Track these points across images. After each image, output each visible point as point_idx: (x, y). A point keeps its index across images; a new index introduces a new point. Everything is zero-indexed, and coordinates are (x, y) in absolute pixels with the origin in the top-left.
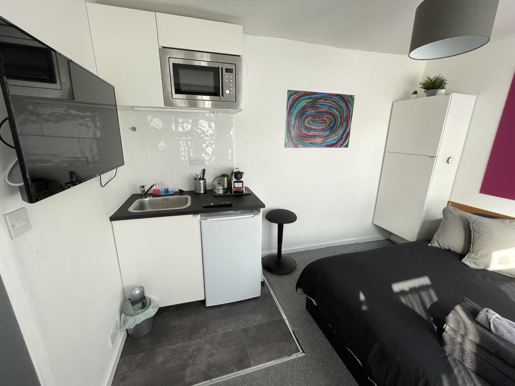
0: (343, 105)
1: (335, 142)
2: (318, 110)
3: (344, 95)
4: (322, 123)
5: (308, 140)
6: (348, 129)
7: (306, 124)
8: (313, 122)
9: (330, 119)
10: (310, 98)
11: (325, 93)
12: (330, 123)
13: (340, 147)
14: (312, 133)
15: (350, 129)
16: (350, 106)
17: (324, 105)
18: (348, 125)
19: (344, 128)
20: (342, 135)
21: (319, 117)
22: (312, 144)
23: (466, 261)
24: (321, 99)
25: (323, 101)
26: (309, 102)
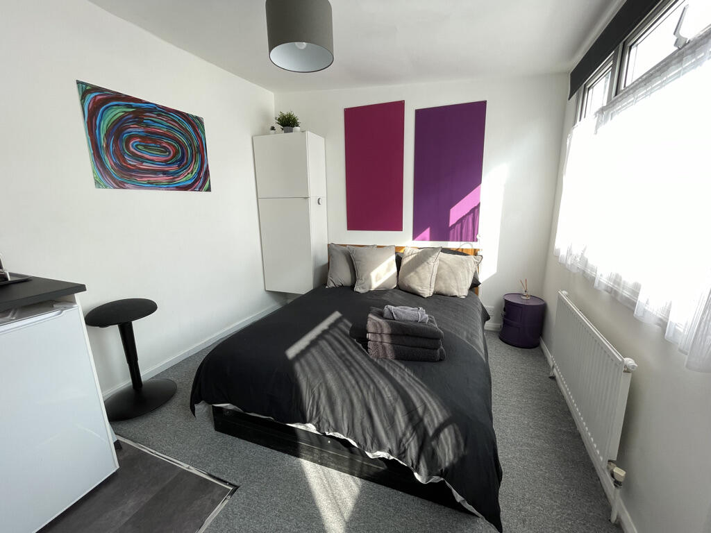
0: (190, 129)
1: (190, 182)
2: (150, 129)
3: (187, 114)
4: (162, 152)
5: (142, 177)
6: (205, 166)
7: (132, 149)
8: (145, 147)
9: (174, 146)
10: (130, 106)
11: (156, 105)
12: (176, 153)
13: (199, 191)
14: (146, 166)
15: (208, 166)
16: (199, 131)
17: (158, 123)
18: (203, 161)
19: (199, 163)
20: (199, 173)
21: (155, 142)
22: (152, 183)
23: (357, 289)
24: (151, 112)
25: (155, 116)
26: (130, 113)
